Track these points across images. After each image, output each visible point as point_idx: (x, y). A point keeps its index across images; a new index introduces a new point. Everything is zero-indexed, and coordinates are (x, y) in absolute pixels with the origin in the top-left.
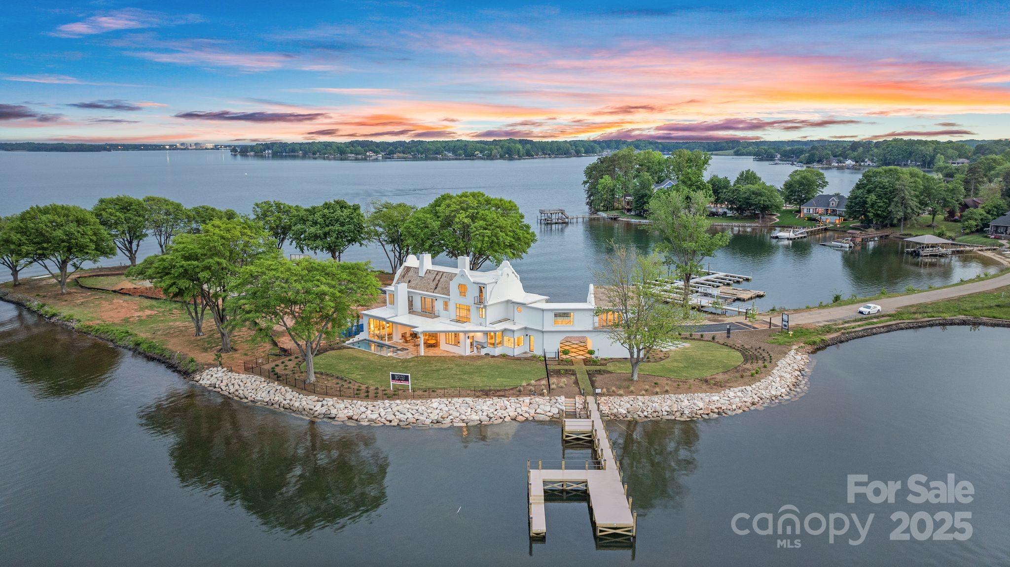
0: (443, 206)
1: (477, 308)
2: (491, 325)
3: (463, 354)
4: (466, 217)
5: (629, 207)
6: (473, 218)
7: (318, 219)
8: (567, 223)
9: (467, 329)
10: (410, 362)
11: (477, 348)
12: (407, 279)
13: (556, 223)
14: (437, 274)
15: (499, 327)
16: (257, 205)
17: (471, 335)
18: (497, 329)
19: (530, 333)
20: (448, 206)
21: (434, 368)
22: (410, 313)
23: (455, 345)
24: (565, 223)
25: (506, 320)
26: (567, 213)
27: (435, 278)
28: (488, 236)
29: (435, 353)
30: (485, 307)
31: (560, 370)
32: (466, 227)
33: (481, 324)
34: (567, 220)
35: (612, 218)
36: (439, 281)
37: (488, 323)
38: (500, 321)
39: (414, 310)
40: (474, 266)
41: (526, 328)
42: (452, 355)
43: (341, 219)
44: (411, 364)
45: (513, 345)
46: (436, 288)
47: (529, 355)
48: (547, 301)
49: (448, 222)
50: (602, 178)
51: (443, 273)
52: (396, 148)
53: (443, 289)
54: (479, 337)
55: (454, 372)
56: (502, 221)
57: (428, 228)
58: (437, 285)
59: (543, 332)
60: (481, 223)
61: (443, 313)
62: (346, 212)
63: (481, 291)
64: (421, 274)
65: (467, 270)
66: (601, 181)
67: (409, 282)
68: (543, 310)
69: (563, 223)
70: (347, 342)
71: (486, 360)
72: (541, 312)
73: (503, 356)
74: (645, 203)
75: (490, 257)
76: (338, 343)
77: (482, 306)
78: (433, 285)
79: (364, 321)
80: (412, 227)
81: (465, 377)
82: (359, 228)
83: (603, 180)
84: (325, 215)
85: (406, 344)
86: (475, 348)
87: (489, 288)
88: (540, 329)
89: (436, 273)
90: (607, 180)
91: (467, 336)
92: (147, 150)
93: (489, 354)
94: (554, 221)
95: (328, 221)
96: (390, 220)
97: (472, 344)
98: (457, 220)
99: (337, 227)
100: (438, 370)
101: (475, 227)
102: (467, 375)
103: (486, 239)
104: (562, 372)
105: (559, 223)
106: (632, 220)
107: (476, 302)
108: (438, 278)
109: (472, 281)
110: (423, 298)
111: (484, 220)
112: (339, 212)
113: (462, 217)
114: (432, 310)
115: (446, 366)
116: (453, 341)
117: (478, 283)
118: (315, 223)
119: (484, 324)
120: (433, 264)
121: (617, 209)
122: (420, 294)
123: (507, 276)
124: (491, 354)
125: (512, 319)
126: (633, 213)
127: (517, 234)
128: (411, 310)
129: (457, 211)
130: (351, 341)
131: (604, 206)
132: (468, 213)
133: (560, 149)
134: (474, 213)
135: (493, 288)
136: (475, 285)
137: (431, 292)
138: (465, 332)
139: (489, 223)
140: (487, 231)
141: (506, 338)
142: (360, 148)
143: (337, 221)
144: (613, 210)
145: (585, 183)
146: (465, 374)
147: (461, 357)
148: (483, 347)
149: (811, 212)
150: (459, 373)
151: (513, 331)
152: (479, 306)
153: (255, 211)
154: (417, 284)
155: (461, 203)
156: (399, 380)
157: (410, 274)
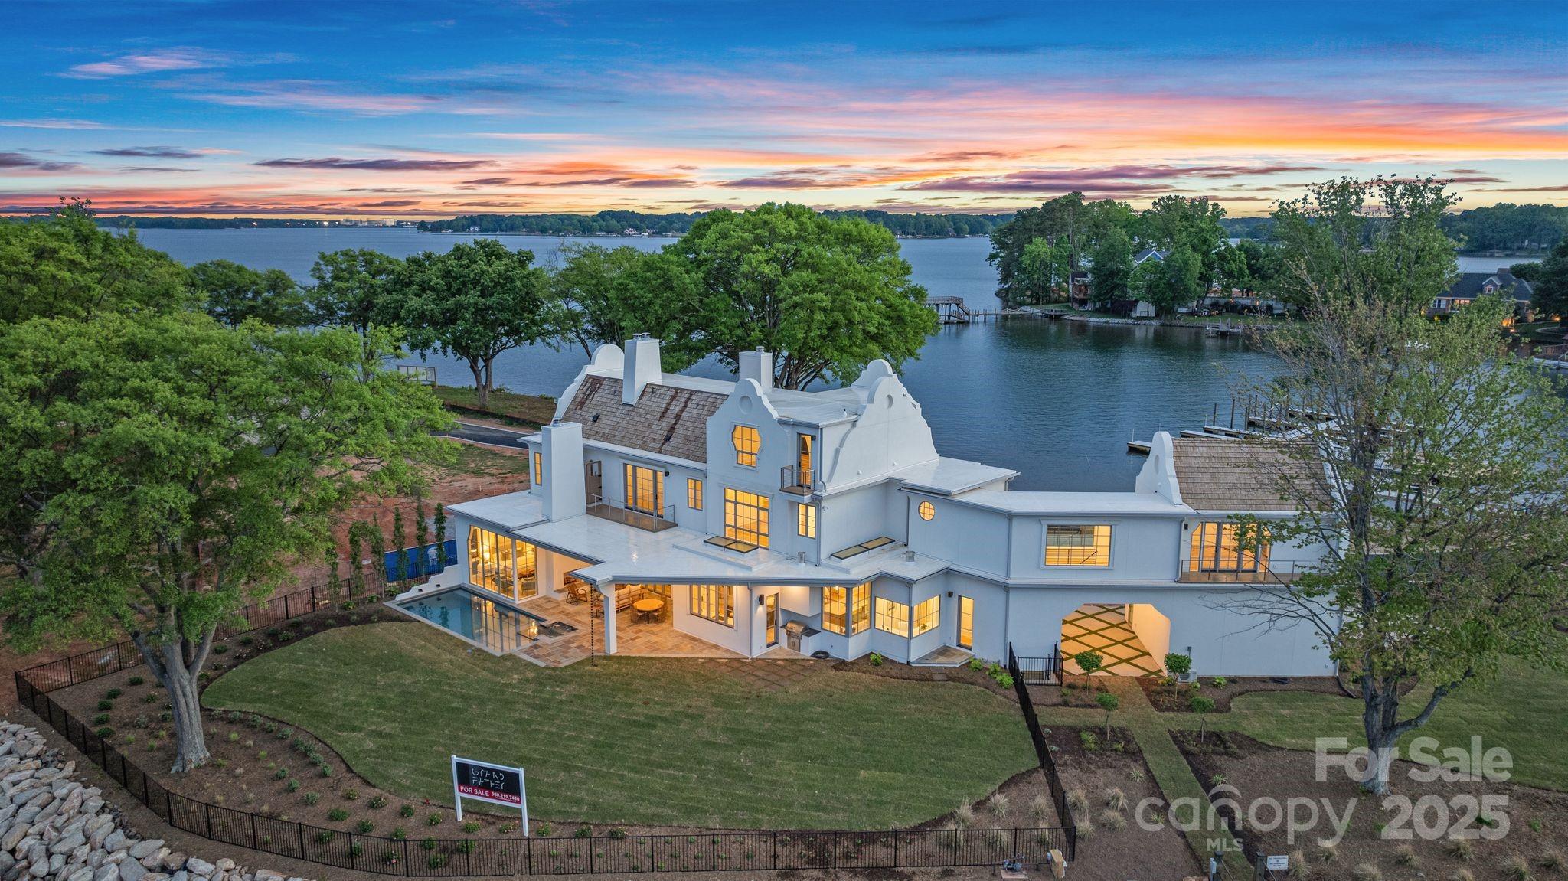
0: (711, 235)
1: (791, 503)
2: (834, 561)
3: (743, 652)
4: (768, 262)
5: (1081, 296)
6: (786, 264)
7: (430, 280)
8: (966, 323)
9: (757, 572)
10: (565, 682)
11: (789, 634)
12: (589, 413)
13: (946, 323)
14: (673, 398)
15: (861, 568)
16: (323, 256)
17: (769, 591)
18: (855, 574)
19: (958, 587)
20: (725, 235)
21: (640, 712)
22: (590, 511)
23: (717, 620)
24: (963, 323)
25: (885, 542)
26: (968, 305)
27: (667, 409)
28: (824, 310)
29: (653, 647)
30: (817, 501)
31: (1076, 731)
32: (769, 286)
33: (802, 557)
34: (966, 318)
35: (1051, 316)
36: (678, 417)
37: (824, 555)
38: (863, 548)
39: (605, 502)
40: (785, 380)
41: (947, 573)
42: (707, 654)
43: (486, 280)
44: (564, 692)
45: (905, 624)
46: (668, 439)
47: (959, 661)
48: (1012, 485)
49: (721, 276)
50: (1030, 243)
51: (692, 392)
52: (671, 223)
53: (686, 440)
54: (796, 597)
55: (706, 735)
56: (860, 272)
57: (671, 288)
58: (672, 429)
59: (1007, 588)
60: (806, 275)
61: (684, 515)
62: (499, 266)
63: (803, 449)
64: (631, 396)
65: (762, 387)
66: (1029, 248)
67: (596, 419)
68: (1009, 516)
69: (959, 323)
70: (401, 597)
71: (816, 681)
72: (1005, 523)
73: (871, 662)
74: (1116, 286)
75: (824, 371)
76: (371, 601)
77: (807, 498)
78: (660, 429)
79: (458, 532)
80: (632, 285)
81: (742, 758)
82: (528, 302)
83: (1032, 247)
84: (449, 272)
85: (571, 608)
86: (782, 633)
87: (830, 439)
88: (998, 576)
89: (670, 394)
90: (1041, 246)
91: (755, 596)
92: (294, 226)
93: (826, 654)
94: (943, 318)
95: (454, 282)
96: (594, 282)
97: (771, 620)
98: (744, 268)
99: (473, 297)
100: (650, 724)
101: (791, 286)
102: (749, 750)
103: (819, 316)
104: (1089, 738)
105: (953, 323)
106: (1092, 319)
107: (787, 484)
108: (675, 408)
109: (775, 415)
110: (630, 469)
111: (815, 269)
112: (481, 265)
113: (758, 261)
114: (656, 507)
115: (680, 704)
116: (713, 608)
117: (795, 424)
118: (424, 287)
119: (813, 557)
120: (664, 370)
121: (1056, 301)
122: (621, 456)
123: (886, 402)
124: (835, 653)
125: (902, 539)
126: (1089, 307)
127: (895, 310)
128: (596, 503)
129: (744, 248)
130: (414, 592)
131: (1031, 296)
132: (772, 252)
133: (931, 226)
134: (786, 252)
135: (842, 444)
136: (787, 430)
137: (652, 450)
138: (751, 583)
139: (827, 275)
140: (820, 295)
141: (881, 604)
142: (614, 222)
143: (476, 282)
144: (1049, 303)
145: (993, 257)
146: (743, 743)
147: (737, 664)
148: (809, 632)
149: (1443, 306)
150: (722, 739)
151: (908, 583)
152: (795, 498)
153: (317, 271)
154: (616, 427)
155: (755, 226)
156: (485, 787)
157: (600, 397)
